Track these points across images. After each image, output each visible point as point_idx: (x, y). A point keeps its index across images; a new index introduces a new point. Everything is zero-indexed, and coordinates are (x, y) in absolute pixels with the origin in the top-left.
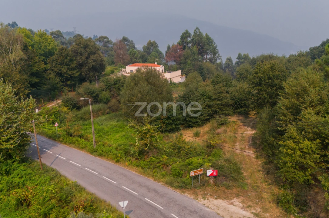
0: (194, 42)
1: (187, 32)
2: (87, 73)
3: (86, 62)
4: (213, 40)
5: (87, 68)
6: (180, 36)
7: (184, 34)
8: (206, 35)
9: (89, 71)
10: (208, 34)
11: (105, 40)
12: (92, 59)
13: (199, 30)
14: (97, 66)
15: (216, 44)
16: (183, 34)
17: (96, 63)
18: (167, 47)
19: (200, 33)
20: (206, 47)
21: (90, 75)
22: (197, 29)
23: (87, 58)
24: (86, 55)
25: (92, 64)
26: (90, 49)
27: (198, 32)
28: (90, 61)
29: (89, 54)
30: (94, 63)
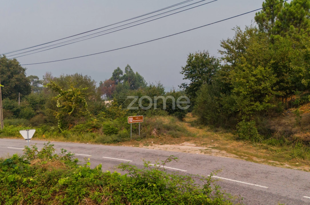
0: (125, 78)
1: (119, 69)
2: (8, 93)
3: (8, 81)
4: (143, 78)
5: (9, 88)
6: (112, 73)
7: (116, 71)
8: (137, 73)
9: (11, 92)
10: (139, 73)
11: (35, 80)
12: (15, 79)
13: (130, 67)
14: (21, 86)
15: (146, 82)
16: (114, 71)
17: (19, 83)
18: (100, 83)
19: (131, 70)
20: (137, 83)
21: (12, 96)
22: (128, 66)
23: (9, 77)
24: (9, 73)
25: (15, 83)
26: (14, 68)
27: (129, 69)
28: (13, 80)
29: (12, 73)
30: (17, 83)
